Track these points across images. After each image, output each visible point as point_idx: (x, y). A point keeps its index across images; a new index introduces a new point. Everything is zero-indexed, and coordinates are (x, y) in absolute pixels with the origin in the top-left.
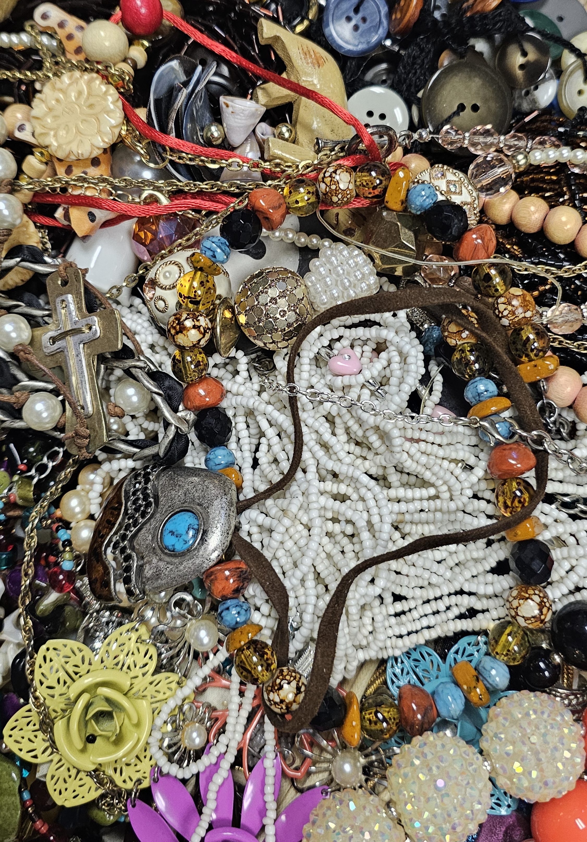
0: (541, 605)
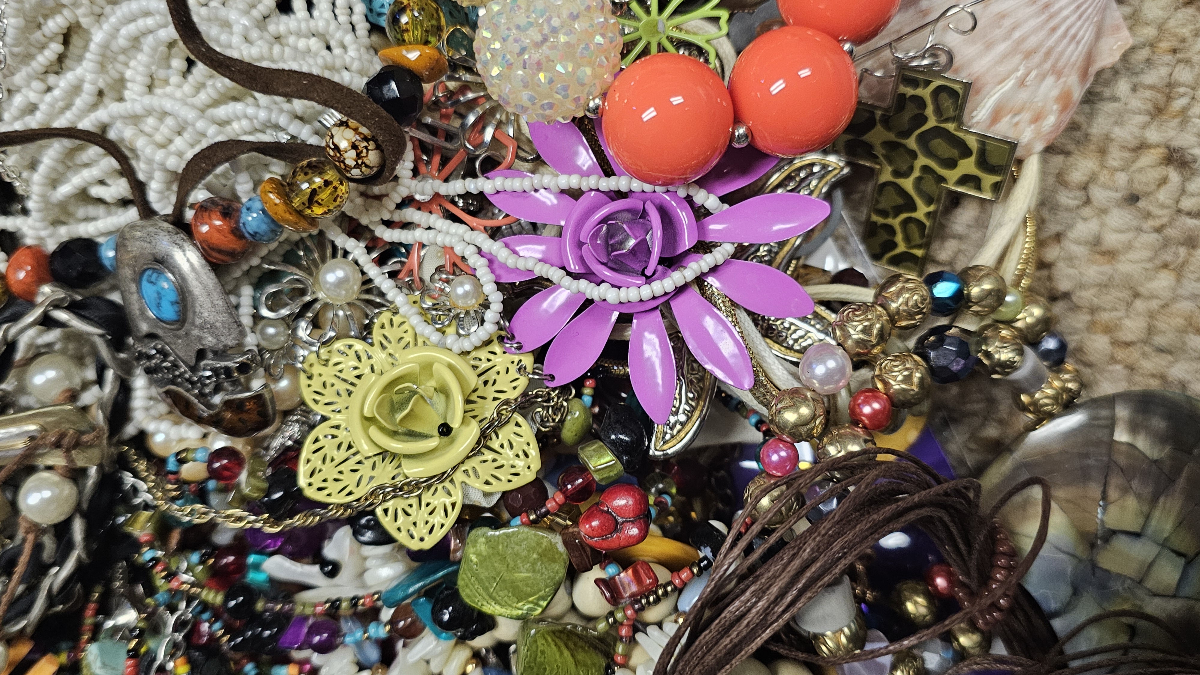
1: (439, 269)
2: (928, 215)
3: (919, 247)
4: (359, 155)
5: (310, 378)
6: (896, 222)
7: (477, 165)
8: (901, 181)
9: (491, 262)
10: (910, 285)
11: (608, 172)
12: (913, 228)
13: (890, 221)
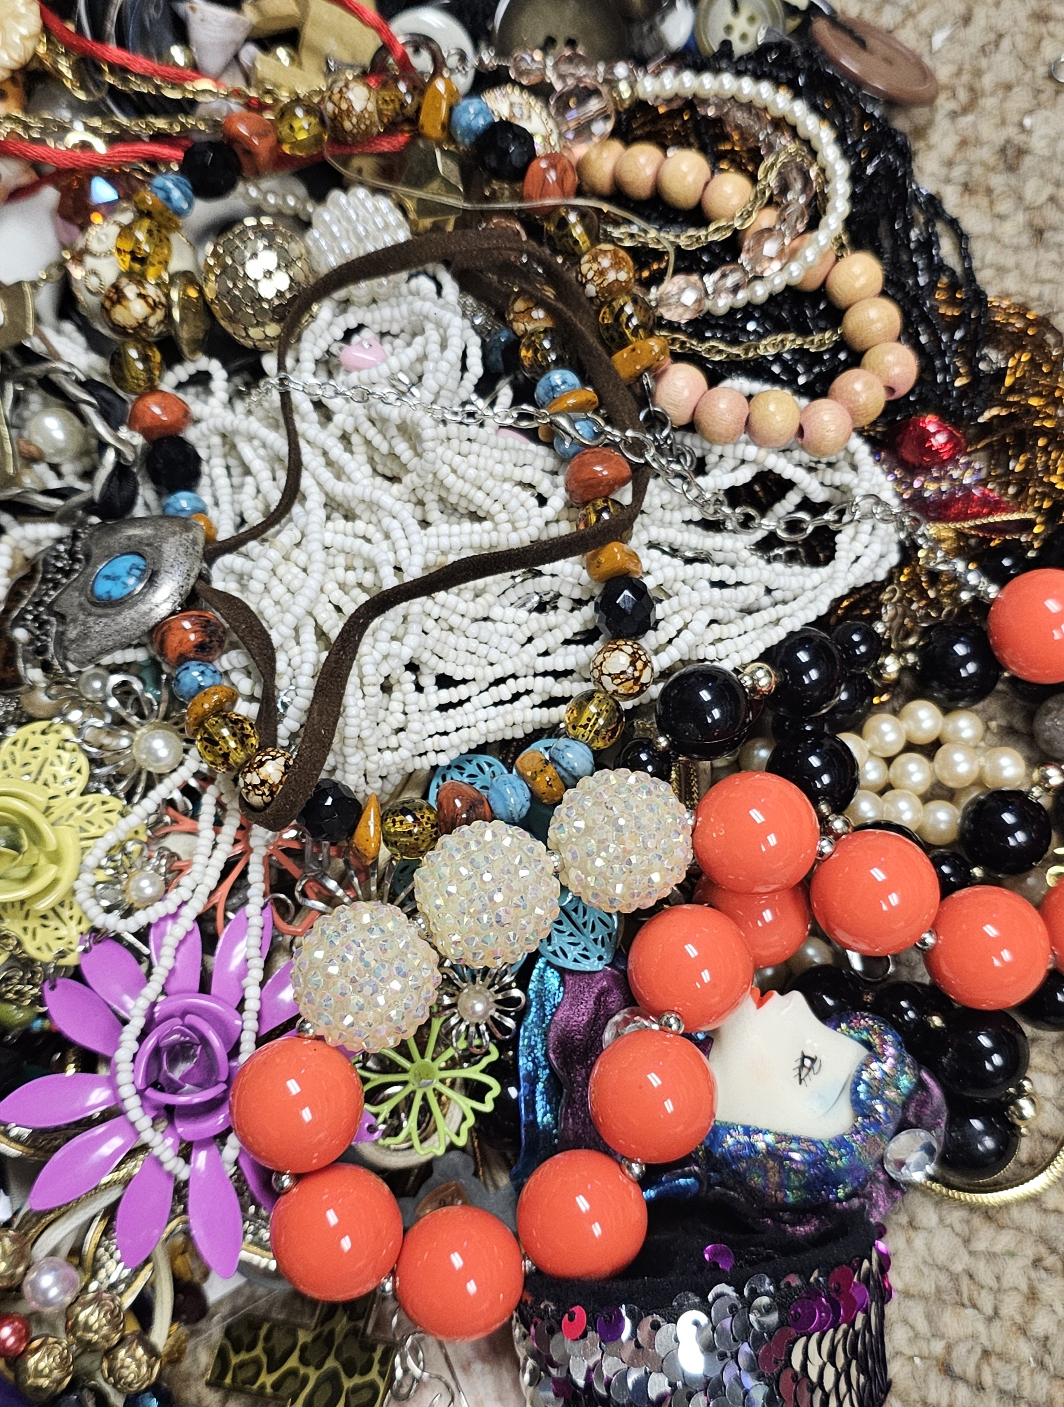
0: (634, 658)
1: (173, 856)
2: (263, 1387)
3: (234, 1379)
4: (255, 787)
5: (44, 733)
6: (258, 1351)
7: (282, 896)
8: (296, 1354)
9: (174, 916)
10: (144, 1369)
11: (260, 1041)
12: (249, 1372)
13: (260, 1345)
